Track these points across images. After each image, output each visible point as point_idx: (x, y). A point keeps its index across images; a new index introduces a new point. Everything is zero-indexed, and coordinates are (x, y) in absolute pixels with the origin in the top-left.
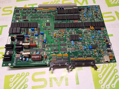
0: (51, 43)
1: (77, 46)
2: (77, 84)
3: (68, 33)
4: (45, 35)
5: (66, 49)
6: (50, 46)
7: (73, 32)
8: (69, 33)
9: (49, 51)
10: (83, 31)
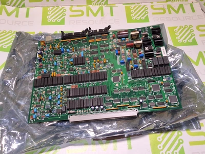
0: (109, 54)
1: (78, 53)
2: (129, 149)
3: (87, 68)
4: (119, 63)
5: (91, 48)
6: (111, 50)
7: (80, 70)
8: (85, 68)
9: (111, 44)
10: (67, 73)
